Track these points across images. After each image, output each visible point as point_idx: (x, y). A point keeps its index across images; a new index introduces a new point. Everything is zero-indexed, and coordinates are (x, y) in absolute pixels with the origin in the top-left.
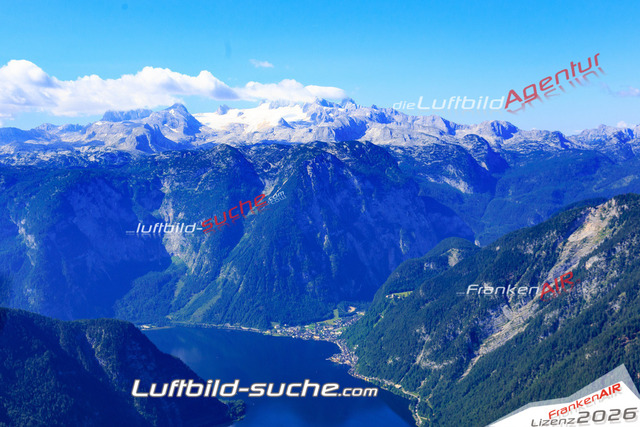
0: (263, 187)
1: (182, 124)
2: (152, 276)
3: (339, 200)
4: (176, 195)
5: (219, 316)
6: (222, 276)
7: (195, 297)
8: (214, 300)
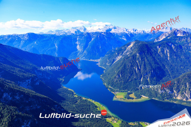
0: (92, 39)
1: (83, 29)
2: (74, 52)
3: (103, 41)
4: (79, 40)
6: (84, 52)
7: (80, 55)
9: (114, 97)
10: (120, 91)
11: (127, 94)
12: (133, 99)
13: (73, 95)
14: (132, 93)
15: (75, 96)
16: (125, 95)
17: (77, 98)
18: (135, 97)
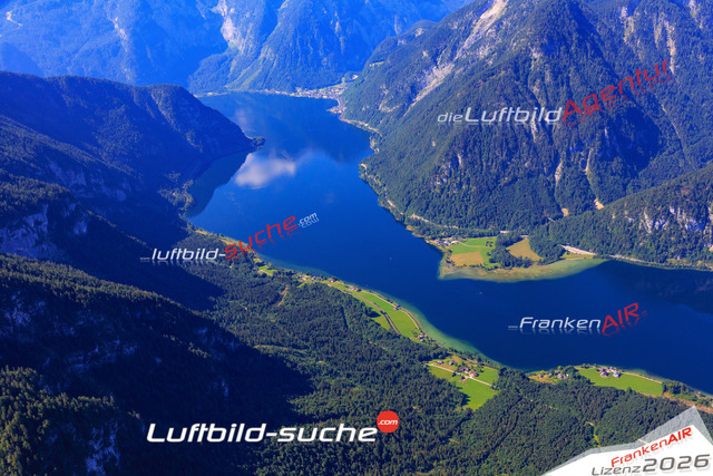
5: (260, 84)
7: (244, 72)
8: (257, 74)
9: (443, 261)
10: (461, 234)
11: (498, 244)
12: (528, 264)
13: (251, 268)
14: (520, 239)
15: (262, 270)
16: (489, 249)
17: (276, 282)
18: (535, 257)
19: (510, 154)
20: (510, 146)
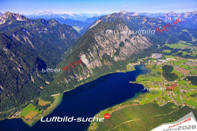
11: (34, 105)
14: (38, 100)
16: (34, 108)
19: (17, 79)
20: (16, 77)
